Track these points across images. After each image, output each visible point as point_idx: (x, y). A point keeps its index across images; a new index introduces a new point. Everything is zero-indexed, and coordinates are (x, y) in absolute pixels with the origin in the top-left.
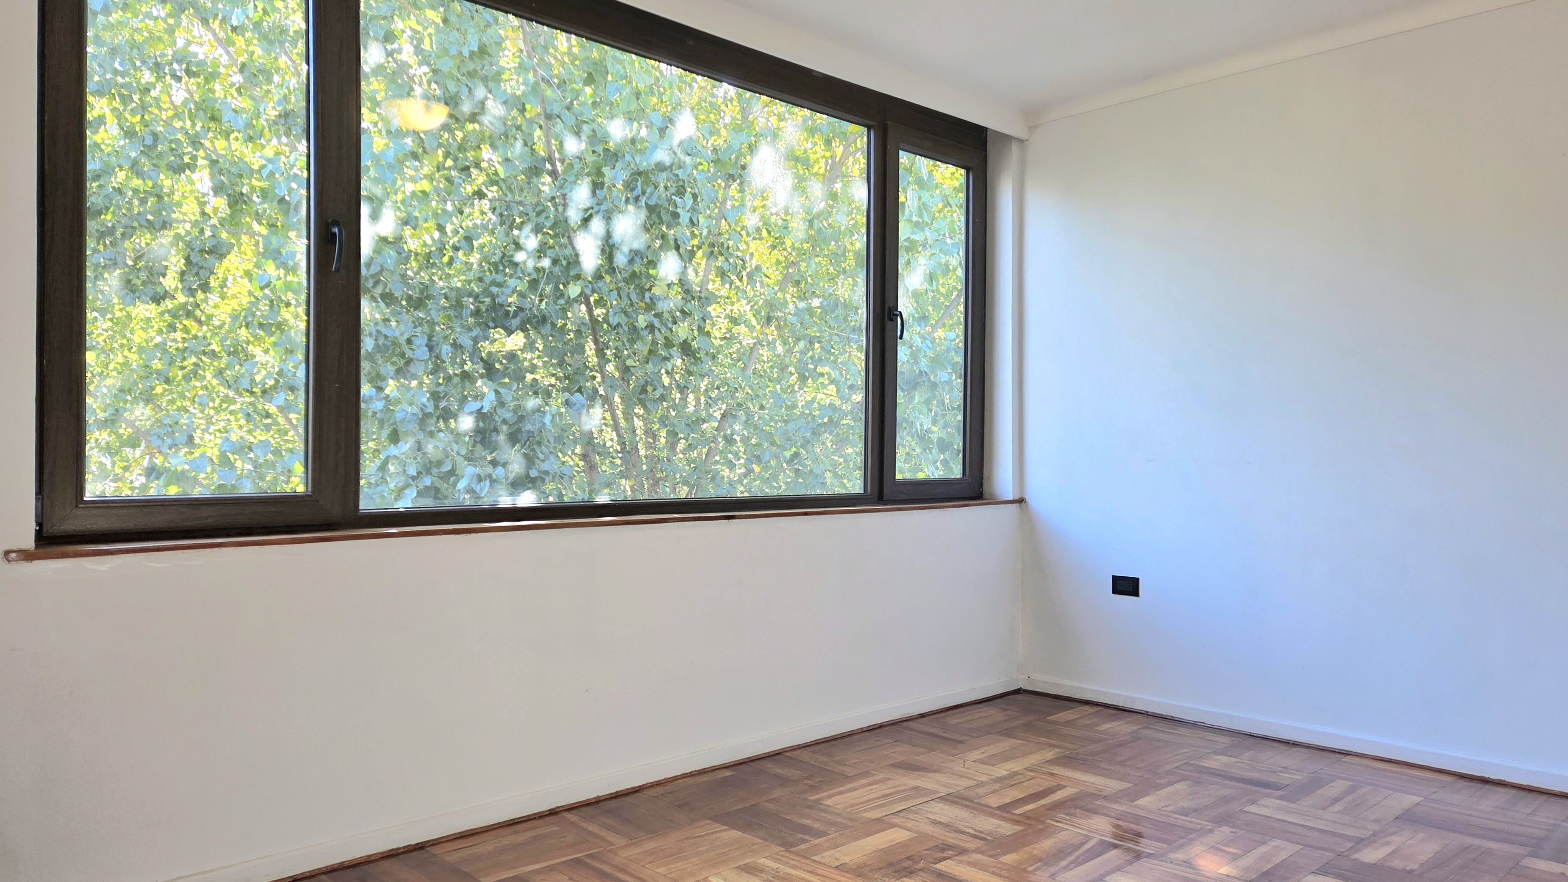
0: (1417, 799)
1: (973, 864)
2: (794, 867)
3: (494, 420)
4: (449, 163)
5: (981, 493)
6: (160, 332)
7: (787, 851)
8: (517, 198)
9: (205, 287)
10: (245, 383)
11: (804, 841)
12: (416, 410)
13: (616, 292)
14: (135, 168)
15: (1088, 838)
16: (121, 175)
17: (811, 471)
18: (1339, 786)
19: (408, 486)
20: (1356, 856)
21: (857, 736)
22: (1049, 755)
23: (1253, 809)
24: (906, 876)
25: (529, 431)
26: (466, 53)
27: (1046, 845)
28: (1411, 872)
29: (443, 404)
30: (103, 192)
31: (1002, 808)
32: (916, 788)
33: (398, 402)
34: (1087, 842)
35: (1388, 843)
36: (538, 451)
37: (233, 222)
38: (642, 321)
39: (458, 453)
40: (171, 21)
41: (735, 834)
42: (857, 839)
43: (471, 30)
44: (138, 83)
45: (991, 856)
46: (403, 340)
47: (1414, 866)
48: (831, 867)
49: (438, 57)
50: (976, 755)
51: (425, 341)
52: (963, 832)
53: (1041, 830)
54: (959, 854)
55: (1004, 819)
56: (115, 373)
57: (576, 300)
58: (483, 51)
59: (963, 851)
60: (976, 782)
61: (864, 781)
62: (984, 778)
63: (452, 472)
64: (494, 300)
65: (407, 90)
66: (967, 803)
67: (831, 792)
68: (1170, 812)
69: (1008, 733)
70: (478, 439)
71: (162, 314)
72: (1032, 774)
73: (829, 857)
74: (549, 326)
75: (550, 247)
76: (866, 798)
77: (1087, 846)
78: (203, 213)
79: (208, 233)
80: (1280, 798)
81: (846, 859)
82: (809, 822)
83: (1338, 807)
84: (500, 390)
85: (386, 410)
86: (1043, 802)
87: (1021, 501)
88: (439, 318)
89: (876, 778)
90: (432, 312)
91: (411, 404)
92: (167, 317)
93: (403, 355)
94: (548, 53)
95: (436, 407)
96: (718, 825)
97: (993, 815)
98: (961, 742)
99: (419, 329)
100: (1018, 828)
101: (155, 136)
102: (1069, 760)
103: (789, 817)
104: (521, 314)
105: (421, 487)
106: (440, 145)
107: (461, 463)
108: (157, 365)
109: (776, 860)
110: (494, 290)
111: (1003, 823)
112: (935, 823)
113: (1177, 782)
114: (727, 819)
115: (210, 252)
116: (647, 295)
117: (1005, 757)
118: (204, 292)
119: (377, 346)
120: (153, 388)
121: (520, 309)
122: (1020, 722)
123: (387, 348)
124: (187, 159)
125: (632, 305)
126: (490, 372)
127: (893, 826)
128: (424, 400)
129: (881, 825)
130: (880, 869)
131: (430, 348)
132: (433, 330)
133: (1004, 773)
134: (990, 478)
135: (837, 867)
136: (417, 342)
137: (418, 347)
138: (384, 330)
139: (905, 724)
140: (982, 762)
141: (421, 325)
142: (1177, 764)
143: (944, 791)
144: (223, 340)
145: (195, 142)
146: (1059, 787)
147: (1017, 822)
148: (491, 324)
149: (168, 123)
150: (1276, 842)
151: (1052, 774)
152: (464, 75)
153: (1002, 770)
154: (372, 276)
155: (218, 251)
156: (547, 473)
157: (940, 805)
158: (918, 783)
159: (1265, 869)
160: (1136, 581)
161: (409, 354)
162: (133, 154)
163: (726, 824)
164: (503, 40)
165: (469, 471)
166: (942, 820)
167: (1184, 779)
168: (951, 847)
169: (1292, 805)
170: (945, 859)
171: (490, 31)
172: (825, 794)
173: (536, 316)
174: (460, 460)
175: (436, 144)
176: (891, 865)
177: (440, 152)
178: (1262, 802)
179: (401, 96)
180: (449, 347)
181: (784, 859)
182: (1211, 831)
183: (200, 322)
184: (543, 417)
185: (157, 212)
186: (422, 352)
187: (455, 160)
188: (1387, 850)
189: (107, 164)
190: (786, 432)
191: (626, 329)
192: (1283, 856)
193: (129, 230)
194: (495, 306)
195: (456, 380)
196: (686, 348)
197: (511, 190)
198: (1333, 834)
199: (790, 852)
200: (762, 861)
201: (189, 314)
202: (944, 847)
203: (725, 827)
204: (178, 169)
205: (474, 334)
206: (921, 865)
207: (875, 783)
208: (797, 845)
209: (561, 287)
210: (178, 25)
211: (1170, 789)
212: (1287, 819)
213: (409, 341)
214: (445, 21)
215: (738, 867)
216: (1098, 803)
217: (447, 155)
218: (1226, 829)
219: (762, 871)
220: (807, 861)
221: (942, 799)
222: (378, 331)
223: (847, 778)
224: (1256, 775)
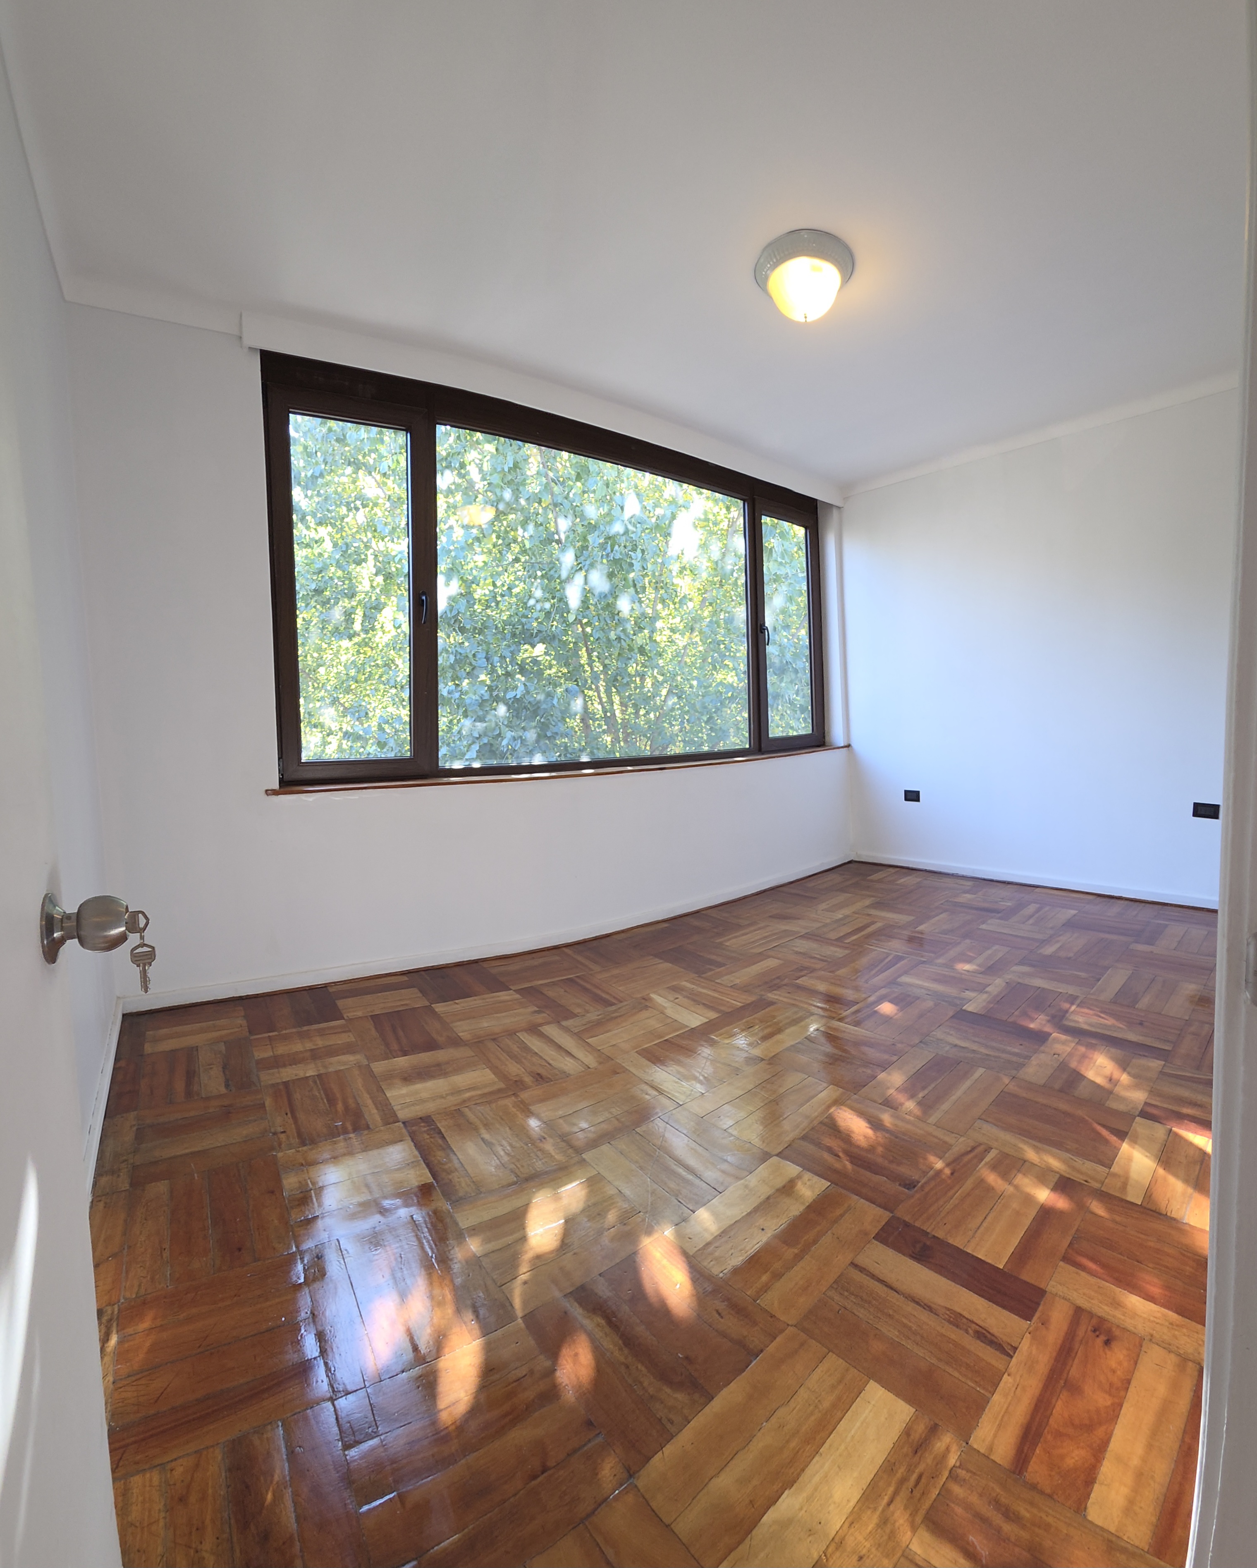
0: (1073, 912)
1: (819, 978)
2: (703, 987)
3: (524, 702)
4: (500, 542)
5: (824, 742)
6: (353, 655)
7: (699, 977)
8: (539, 560)
9: (373, 629)
10: (392, 683)
11: (711, 970)
12: (478, 698)
13: (597, 617)
14: (339, 566)
15: (888, 955)
16: (333, 569)
17: (721, 728)
18: (1032, 908)
19: (474, 743)
20: (1041, 951)
21: (749, 899)
22: (868, 902)
23: (984, 927)
24: (775, 990)
25: (544, 709)
26: (506, 470)
27: (864, 961)
28: (1069, 958)
29: (495, 694)
30: (324, 580)
31: (840, 939)
32: (785, 931)
33: (466, 693)
34: (887, 957)
35: (1058, 942)
36: (551, 720)
37: (386, 591)
38: (613, 635)
39: (503, 724)
40: (354, 476)
41: (667, 965)
42: (746, 967)
43: (509, 454)
44: (339, 515)
45: (831, 972)
46: (470, 656)
47: (1071, 955)
48: (728, 987)
49: (491, 475)
50: (824, 906)
51: (484, 655)
52: (814, 958)
53: (861, 952)
54: (811, 972)
55: (840, 947)
56: (333, 679)
57: (573, 623)
58: (516, 466)
59: (813, 970)
60: (822, 924)
61: (752, 928)
62: (828, 921)
63: (499, 735)
64: (523, 627)
65: (474, 498)
66: (818, 938)
67: (730, 936)
68: (938, 933)
69: (842, 890)
70: (514, 714)
71: (354, 645)
72: (857, 915)
73: (727, 980)
74: (557, 641)
75: (558, 591)
76: (753, 940)
77: (887, 960)
78: (372, 586)
79: (374, 598)
80: (1000, 918)
81: (738, 981)
82: (713, 957)
83: (1031, 921)
84: (527, 684)
85: (460, 698)
86: (863, 933)
87: (848, 746)
88: (490, 639)
89: (759, 926)
90: (488, 637)
91: (475, 694)
92: (356, 646)
93: (471, 664)
94: (556, 462)
95: (491, 695)
96: (657, 959)
97: (832, 945)
98: (815, 898)
99: (480, 648)
100: (847, 952)
101: (347, 544)
102: (878, 905)
103: (701, 954)
104: (540, 635)
105: (481, 744)
106: (494, 531)
107: (504, 729)
108: (352, 673)
109: (693, 983)
110: (524, 620)
111: (838, 949)
112: (797, 953)
113: (942, 913)
114: (661, 955)
115: (375, 608)
116: (616, 617)
117: (840, 906)
118: (373, 631)
119: (456, 660)
120: (350, 686)
121: (539, 631)
122: (850, 882)
123: (462, 660)
124: (363, 557)
125: (607, 625)
126: (523, 671)
127: (769, 957)
128: (483, 692)
129: (762, 956)
130: (759, 986)
131: (487, 659)
132: (489, 648)
133: (841, 916)
134: (829, 732)
135: (731, 986)
136: (479, 656)
137: (480, 659)
138: (459, 650)
139: (778, 889)
140: (827, 910)
141: (481, 645)
142: (942, 902)
143: (804, 932)
144: (382, 658)
145: (367, 547)
146: (873, 923)
147: (846, 948)
148: (522, 642)
149: (353, 536)
150: (997, 947)
151: (869, 915)
152: (505, 484)
153: (839, 915)
154: (453, 617)
155: (378, 607)
156: (557, 733)
157: (801, 941)
158: (787, 928)
159: (989, 965)
160: (918, 793)
161: (474, 663)
162: (337, 557)
163: (661, 958)
164: (529, 457)
165: (509, 734)
166: (801, 951)
167: (945, 911)
168: (806, 968)
169: (1006, 922)
170: (803, 976)
171: (521, 452)
172: (726, 938)
173: (549, 636)
174: (503, 727)
175: (491, 531)
176: (766, 983)
177: (494, 536)
178: (989, 921)
179: (471, 504)
180: (498, 658)
181: (698, 982)
182: (959, 943)
183: (372, 649)
184: (552, 700)
185: (350, 588)
186: (482, 662)
187: (504, 539)
188: (1058, 945)
189: (325, 564)
190: (703, 703)
191: (605, 640)
192: (1000, 955)
193: (337, 600)
194: (523, 631)
195: (503, 678)
196: (642, 651)
197: (535, 556)
198: (1028, 939)
199: (702, 977)
200: (684, 983)
201: (366, 645)
202: (802, 968)
203: (661, 961)
204: (358, 563)
205: (512, 649)
206: (786, 981)
207: (760, 929)
208: (705, 973)
209: (565, 615)
210: (357, 477)
211: (937, 918)
212: (1003, 931)
213: (474, 655)
214: (497, 450)
215: (668, 988)
216: (895, 931)
217: (498, 537)
218: (968, 941)
219: (682, 990)
220: (713, 983)
221: (802, 937)
222: (456, 651)
223: (739, 927)
224: (986, 905)
